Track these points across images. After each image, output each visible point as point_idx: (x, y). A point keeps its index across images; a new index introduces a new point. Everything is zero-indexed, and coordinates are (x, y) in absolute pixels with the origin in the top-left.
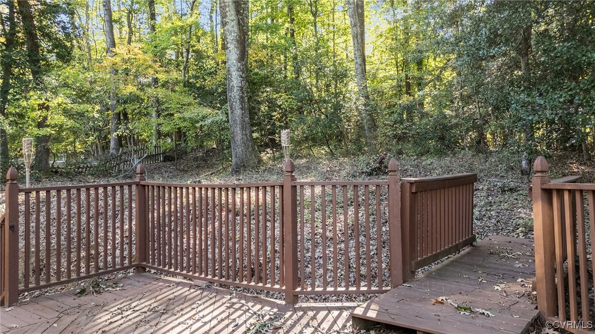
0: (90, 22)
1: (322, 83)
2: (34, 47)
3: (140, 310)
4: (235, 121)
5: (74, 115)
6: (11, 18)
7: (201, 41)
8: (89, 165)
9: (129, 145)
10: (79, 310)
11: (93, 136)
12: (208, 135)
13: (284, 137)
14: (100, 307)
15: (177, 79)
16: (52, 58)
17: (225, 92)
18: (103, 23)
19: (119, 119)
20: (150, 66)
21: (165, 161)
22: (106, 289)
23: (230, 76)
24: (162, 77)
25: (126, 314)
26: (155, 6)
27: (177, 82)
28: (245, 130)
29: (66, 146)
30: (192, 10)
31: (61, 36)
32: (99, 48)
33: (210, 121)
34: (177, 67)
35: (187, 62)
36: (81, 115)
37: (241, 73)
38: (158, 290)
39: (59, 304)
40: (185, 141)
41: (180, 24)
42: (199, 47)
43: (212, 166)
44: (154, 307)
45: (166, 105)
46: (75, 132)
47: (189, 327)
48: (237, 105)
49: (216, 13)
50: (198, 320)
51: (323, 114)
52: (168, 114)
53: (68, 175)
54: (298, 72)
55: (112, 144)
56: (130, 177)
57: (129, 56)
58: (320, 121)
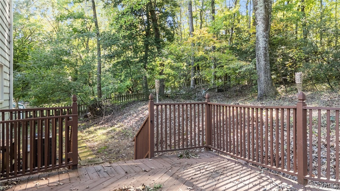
0: (182, 19)
1: (325, 40)
2: (158, 35)
3: (209, 170)
4: (260, 68)
5: (174, 68)
6: (148, 22)
7: (240, 22)
8: (181, 94)
9: (200, 83)
10: (180, 165)
11: (183, 79)
12: (243, 77)
13: (298, 77)
14: (190, 166)
15: (226, 46)
16: (165, 40)
17: (255, 51)
18: (188, 19)
19: (195, 70)
20: (212, 40)
21: (218, 92)
22: (192, 157)
23: (258, 41)
24: (218, 45)
25: (202, 171)
26: (215, 5)
27: (225, 48)
28: (267, 73)
29: (171, 84)
30: (236, 4)
31: (169, 28)
32: (186, 32)
33: (244, 69)
34: (226, 39)
35: (232, 35)
36: (178, 68)
37: (265, 39)
38: (218, 162)
39: (171, 161)
40: (229, 81)
41: (228, 13)
42: (239, 26)
43: (245, 95)
44: (216, 170)
45: (219, 61)
46: (175, 77)
47: (236, 185)
48: (262, 59)
49: (251, 3)
50: (241, 182)
51: (326, 61)
52: (220, 66)
53: (172, 98)
54: (306, 33)
55: (192, 83)
56: (201, 100)
57: (200, 35)
58: (323, 66)
